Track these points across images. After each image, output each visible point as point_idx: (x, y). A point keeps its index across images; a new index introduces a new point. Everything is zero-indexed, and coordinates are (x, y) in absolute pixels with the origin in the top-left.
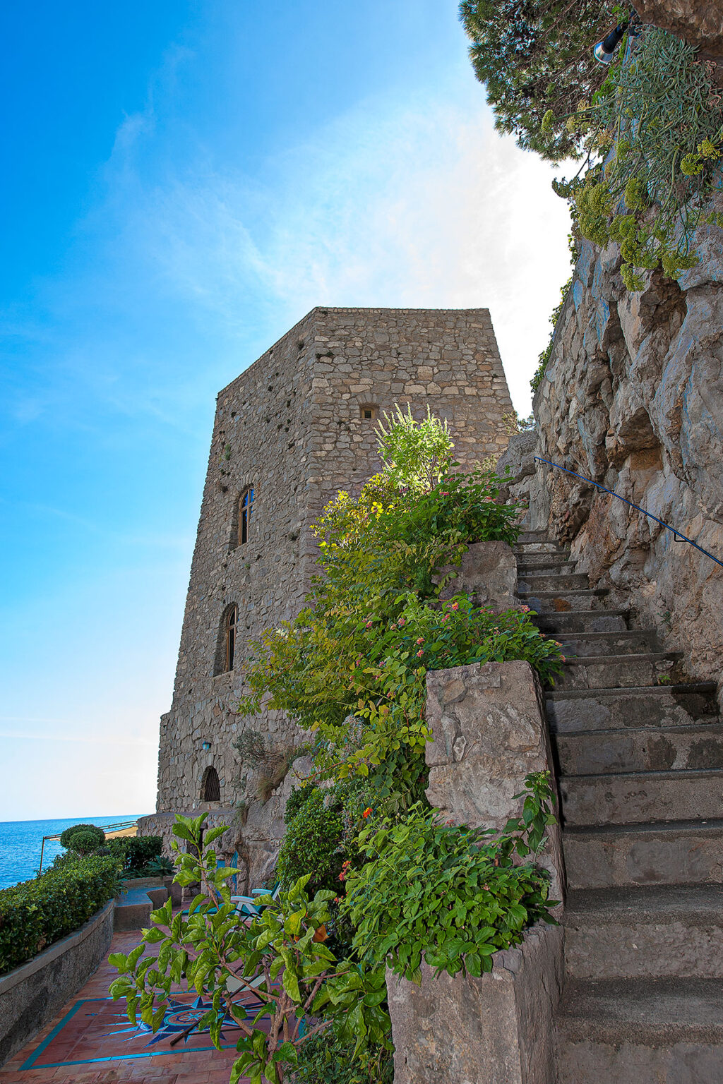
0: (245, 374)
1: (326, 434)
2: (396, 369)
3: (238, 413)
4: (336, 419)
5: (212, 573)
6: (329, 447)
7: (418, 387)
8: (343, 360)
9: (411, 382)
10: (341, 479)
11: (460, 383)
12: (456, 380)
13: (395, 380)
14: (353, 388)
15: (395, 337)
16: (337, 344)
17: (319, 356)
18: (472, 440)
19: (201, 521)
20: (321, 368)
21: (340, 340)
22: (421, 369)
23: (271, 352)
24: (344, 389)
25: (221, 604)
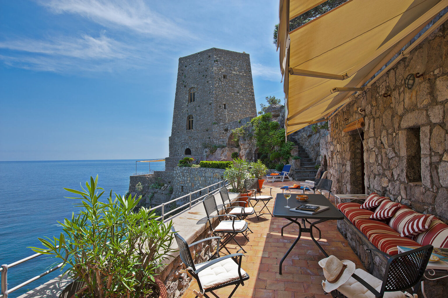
0: (189, 56)
1: (217, 81)
2: (230, 67)
3: (187, 66)
4: (219, 78)
5: (182, 106)
6: (217, 85)
7: (235, 72)
8: (220, 63)
9: (233, 71)
10: (220, 93)
11: (243, 72)
12: (242, 72)
13: (230, 70)
14: (222, 71)
15: (230, 58)
16: (218, 58)
17: (215, 61)
18: (244, 86)
19: (176, 92)
20: (215, 64)
21: (219, 57)
22: (235, 68)
23: (199, 54)
24: (220, 71)
25: (187, 114)
